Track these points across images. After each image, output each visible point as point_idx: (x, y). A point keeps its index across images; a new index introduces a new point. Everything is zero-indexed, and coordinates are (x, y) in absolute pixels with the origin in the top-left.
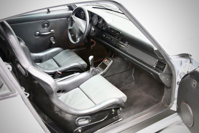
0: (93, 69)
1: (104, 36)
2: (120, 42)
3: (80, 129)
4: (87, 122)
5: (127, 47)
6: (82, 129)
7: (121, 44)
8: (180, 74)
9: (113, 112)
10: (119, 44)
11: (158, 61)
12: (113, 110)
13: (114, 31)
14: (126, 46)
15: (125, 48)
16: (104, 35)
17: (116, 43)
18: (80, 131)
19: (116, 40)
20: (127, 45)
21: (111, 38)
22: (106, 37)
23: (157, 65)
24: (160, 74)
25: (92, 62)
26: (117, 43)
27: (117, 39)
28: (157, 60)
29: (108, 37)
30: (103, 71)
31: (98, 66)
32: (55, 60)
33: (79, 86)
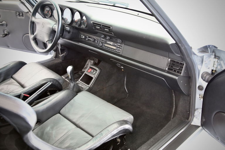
0: (75, 85)
1: (83, 37)
2: (107, 42)
5: (119, 48)
7: (110, 45)
8: (202, 75)
9: (118, 142)
10: (106, 45)
11: (171, 60)
12: (119, 140)
13: (100, 27)
14: (118, 46)
15: (117, 50)
17: (103, 44)
19: (101, 41)
20: (119, 44)
21: (94, 39)
22: (86, 38)
23: (169, 66)
24: (178, 79)
25: (72, 75)
27: (103, 38)
28: (169, 60)
29: (90, 37)
30: (88, 86)
31: (79, 80)
32: (16, 79)
33: (60, 111)
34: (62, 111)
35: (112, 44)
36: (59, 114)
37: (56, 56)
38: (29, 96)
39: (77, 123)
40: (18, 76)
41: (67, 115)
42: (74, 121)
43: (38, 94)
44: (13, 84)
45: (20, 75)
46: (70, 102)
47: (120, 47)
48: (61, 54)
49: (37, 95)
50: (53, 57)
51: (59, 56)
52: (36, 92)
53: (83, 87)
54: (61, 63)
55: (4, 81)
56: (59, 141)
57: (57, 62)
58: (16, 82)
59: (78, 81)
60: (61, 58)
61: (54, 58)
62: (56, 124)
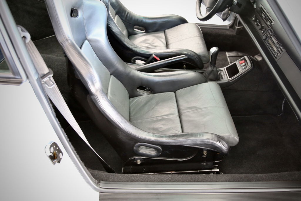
0: (212, 71)
2: (273, 38)
3: (140, 159)
4: (153, 153)
5: (279, 52)
6: (142, 160)
7: (273, 43)
9: (204, 154)
12: (205, 152)
13: (265, 17)
14: (279, 49)
15: (276, 53)
16: (254, 17)
18: (139, 162)
19: (268, 33)
20: (281, 48)
21: (262, 27)
22: (256, 21)
26: (268, 39)
30: (229, 79)
31: (225, 68)
32: (166, 35)
33: (177, 90)
34: (178, 92)
35: (275, 43)
36: (174, 93)
37: (232, 26)
38: (159, 59)
39: (182, 111)
40: (170, 32)
41: (179, 99)
42: (181, 108)
43: (166, 62)
44: (161, 39)
45: (172, 33)
46: (192, 86)
47: (281, 52)
48: (238, 26)
49: (164, 63)
50: (228, 26)
51: (235, 27)
52: (165, 60)
53: (223, 77)
54: (232, 36)
55: (155, 32)
56: (153, 119)
57: (229, 33)
58: (165, 39)
59: (223, 68)
60: (236, 30)
61: (229, 28)
62: (164, 101)
